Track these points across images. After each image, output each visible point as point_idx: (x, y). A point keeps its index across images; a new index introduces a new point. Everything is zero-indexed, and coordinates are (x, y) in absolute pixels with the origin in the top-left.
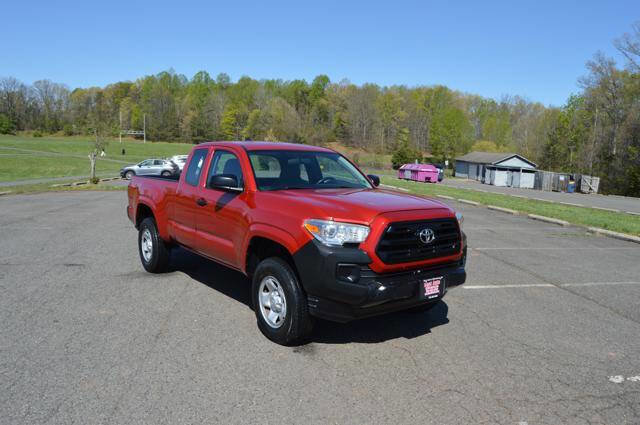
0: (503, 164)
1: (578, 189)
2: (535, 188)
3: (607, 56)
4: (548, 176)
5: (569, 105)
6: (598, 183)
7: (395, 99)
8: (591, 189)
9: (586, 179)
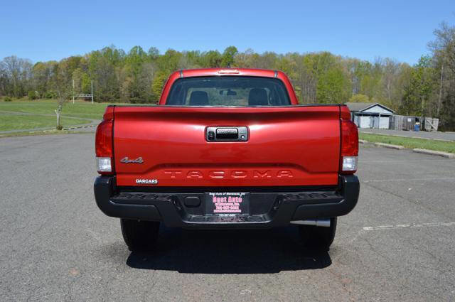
0: (367, 111)
1: (423, 129)
2: (390, 128)
4: (400, 119)
5: (420, 65)
6: (438, 122)
8: (432, 128)
9: (429, 120)
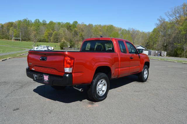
1: (160, 55)
2: (149, 55)
3: (163, 17)
4: (153, 52)
6: (166, 53)
7: (99, 29)
8: (164, 55)
9: (163, 52)
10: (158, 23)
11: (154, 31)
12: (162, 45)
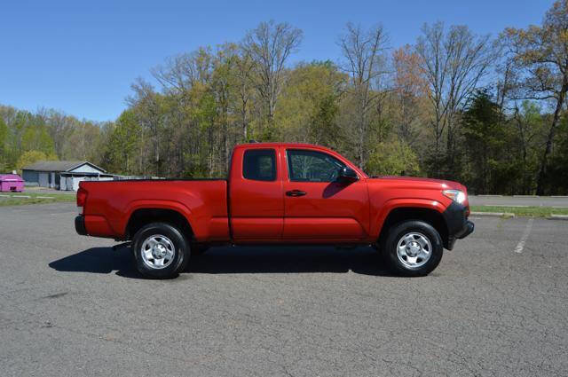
0: (77, 171)
3: (146, 81)
10: (133, 97)
11: (125, 118)
12: (150, 161)
